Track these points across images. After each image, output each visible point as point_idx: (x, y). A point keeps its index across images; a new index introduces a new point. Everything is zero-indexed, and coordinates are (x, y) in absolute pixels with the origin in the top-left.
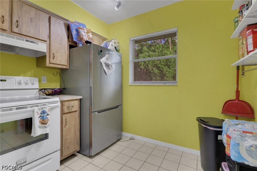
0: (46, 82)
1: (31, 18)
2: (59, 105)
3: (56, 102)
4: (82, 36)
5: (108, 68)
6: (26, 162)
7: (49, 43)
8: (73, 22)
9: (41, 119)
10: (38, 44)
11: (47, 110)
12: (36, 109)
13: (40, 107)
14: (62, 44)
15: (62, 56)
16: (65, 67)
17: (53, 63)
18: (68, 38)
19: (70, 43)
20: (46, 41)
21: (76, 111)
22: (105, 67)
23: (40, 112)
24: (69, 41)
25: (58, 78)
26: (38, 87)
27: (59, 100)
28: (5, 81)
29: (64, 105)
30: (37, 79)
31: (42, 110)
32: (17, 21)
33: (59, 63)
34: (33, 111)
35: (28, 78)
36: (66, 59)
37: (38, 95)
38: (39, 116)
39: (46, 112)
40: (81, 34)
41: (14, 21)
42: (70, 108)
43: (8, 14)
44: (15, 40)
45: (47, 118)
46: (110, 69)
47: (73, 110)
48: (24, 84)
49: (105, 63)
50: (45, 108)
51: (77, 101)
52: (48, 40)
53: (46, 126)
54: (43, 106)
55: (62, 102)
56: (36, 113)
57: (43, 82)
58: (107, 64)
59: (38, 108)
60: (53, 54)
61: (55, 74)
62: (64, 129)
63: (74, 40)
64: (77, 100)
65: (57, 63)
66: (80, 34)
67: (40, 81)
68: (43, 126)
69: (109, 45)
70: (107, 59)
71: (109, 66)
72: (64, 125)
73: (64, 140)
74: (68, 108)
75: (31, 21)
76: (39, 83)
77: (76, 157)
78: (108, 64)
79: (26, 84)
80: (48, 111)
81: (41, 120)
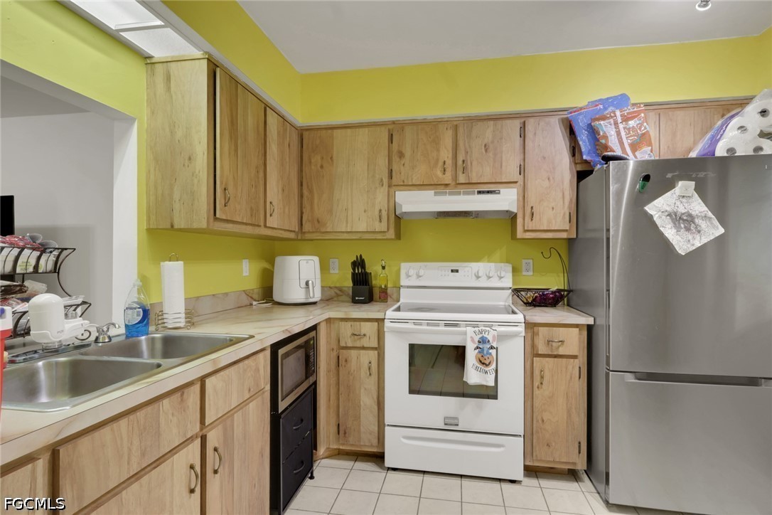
0: (532, 273)
1: (485, 145)
2: (521, 332)
3: (515, 324)
4: (603, 141)
5: (688, 229)
6: (458, 425)
7: (522, 183)
8: (581, 109)
9: (479, 352)
10: (499, 193)
11: (490, 338)
12: (470, 330)
13: (477, 329)
14: (553, 178)
15: (553, 208)
16: (564, 235)
17: (530, 229)
18: (574, 155)
19: (578, 165)
20: (516, 182)
21: (575, 357)
22: (670, 225)
23: (477, 338)
24: (576, 164)
25: (555, 262)
26: (510, 285)
27: (523, 321)
28: (457, 271)
29: (538, 334)
30: (509, 268)
31: (481, 336)
32: (464, 161)
33: (545, 229)
34: (465, 333)
35: (492, 265)
36: (564, 214)
37: (511, 302)
38: (476, 346)
39: (489, 341)
40: (601, 134)
41: (460, 162)
42: (554, 344)
43: (450, 155)
44: (462, 197)
45: (490, 354)
46: (699, 232)
47: (561, 351)
48: (484, 278)
49: (669, 215)
50: (487, 333)
51: (576, 330)
52: (520, 179)
53: (487, 369)
54: (484, 328)
55: (530, 326)
56: (469, 340)
57: (524, 273)
58: (679, 214)
59: (474, 329)
60: (532, 207)
61: (547, 254)
62: (536, 392)
63: (585, 157)
64: (577, 326)
65: (542, 229)
66: (599, 135)
67: (515, 271)
68: (482, 367)
69: (724, 131)
70: (683, 197)
71: (696, 221)
72: (536, 383)
73: (538, 421)
74: (548, 344)
75: (486, 151)
76: (513, 276)
77: (575, 484)
78: (690, 215)
79: (489, 277)
80: (494, 340)
81: (480, 356)
